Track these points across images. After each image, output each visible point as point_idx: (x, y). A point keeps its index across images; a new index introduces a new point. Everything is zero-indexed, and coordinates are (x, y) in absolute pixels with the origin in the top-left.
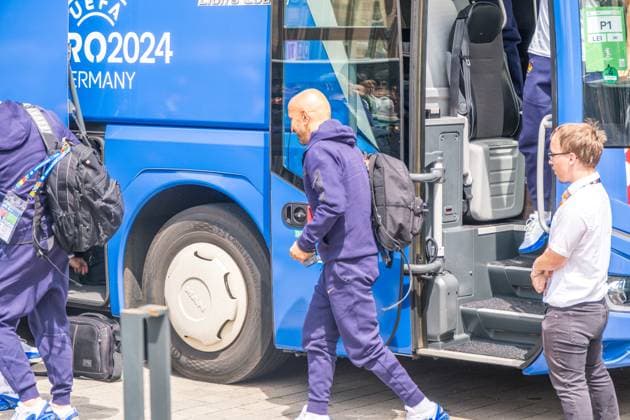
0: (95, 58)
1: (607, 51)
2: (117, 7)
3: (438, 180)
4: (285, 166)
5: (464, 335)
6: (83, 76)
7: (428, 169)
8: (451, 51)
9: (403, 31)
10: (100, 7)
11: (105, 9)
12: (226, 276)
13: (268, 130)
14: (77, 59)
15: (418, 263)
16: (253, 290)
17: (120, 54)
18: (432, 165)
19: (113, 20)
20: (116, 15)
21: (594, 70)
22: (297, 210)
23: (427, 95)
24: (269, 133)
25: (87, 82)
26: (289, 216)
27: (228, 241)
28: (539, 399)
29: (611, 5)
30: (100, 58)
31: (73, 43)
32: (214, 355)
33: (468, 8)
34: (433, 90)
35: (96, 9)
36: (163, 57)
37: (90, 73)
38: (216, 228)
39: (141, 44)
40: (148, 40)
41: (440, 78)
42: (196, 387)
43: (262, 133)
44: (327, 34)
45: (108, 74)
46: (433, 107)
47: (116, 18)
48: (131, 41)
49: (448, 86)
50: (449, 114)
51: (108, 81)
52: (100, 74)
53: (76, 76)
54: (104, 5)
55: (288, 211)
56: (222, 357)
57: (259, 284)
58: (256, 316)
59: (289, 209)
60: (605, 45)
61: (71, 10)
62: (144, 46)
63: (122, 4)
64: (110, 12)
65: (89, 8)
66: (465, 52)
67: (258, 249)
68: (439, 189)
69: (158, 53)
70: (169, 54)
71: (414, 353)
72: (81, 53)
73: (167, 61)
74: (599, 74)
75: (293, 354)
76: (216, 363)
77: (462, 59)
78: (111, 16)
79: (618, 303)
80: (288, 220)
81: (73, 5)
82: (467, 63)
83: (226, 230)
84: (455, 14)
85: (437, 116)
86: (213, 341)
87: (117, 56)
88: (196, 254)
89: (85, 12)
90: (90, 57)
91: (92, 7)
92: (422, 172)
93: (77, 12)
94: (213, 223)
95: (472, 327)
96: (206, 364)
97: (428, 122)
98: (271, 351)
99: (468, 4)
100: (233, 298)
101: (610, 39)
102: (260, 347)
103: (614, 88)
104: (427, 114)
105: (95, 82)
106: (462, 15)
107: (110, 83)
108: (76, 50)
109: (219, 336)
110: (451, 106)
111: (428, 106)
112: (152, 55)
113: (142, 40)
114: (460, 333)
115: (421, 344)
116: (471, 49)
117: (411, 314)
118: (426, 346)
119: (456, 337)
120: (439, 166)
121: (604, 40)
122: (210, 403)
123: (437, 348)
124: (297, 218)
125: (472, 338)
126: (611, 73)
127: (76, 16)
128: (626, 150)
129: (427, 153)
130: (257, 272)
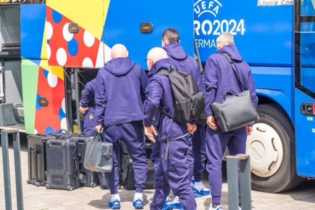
0: (207, 33)
2: (217, 7)
4: (302, 85)
6: (201, 42)
10: (209, 8)
11: (212, 9)
12: (273, 139)
13: (293, 67)
14: (198, 34)
16: (286, 146)
17: (219, 31)
19: (216, 14)
20: (217, 12)
22: (308, 107)
24: (294, 68)
25: (203, 45)
26: (304, 110)
27: (274, 122)
30: (209, 33)
31: (196, 26)
32: (267, 179)
35: (207, 9)
36: (241, 32)
37: (205, 41)
38: (267, 116)
39: (229, 25)
40: (233, 23)
42: (258, 194)
43: (290, 68)
45: (213, 40)
47: (217, 13)
48: (225, 24)
51: (213, 44)
52: (209, 41)
53: (197, 42)
54: (211, 7)
55: (304, 107)
56: (271, 180)
57: (289, 143)
58: (288, 159)
59: (304, 106)
61: (195, 9)
62: (231, 26)
63: (219, 6)
64: (214, 10)
65: (203, 8)
67: (289, 126)
69: (238, 30)
70: (243, 30)
72: (200, 31)
73: (242, 34)
75: (307, 178)
76: (268, 183)
78: (215, 12)
80: (304, 112)
81: (196, 7)
83: (272, 117)
86: (266, 172)
87: (217, 32)
88: (257, 129)
89: (202, 10)
90: (204, 32)
91: (205, 8)
93: (198, 11)
94: (266, 114)
96: (263, 183)
98: (295, 177)
100: (276, 150)
102: (289, 175)
105: (207, 45)
107: (214, 45)
108: (197, 29)
109: (269, 169)
112: (235, 31)
113: (230, 24)
122: (265, 203)
124: (308, 110)
127: (197, 13)
130: (288, 138)
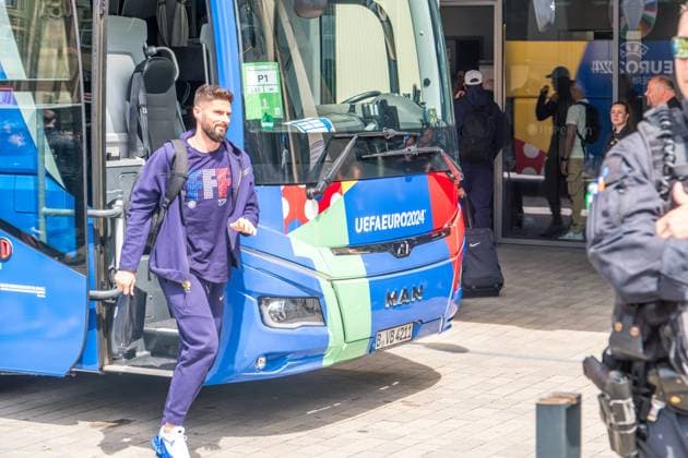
1: (265, 100)
3: (118, 216)
5: (145, 353)
7: (109, 206)
8: (128, 100)
9: (85, 82)
15: (102, 289)
18: (113, 202)
21: (253, 118)
23: (108, 140)
28: (213, 408)
29: (267, 61)
33: (144, 63)
34: (113, 136)
41: (119, 125)
44: (18, 86)
46: (114, 151)
49: (126, 131)
50: (128, 155)
60: (263, 96)
66: (142, 102)
68: (120, 223)
71: (101, 369)
74: (258, 122)
77: (139, 108)
79: (279, 321)
82: (144, 111)
84: (133, 67)
85: (118, 158)
92: (104, 209)
95: (152, 346)
97: (109, 164)
99: (144, 59)
101: (267, 91)
103: (271, 134)
104: (109, 157)
106: (139, 69)
110: (130, 150)
111: (108, 150)
114: (142, 350)
115: (107, 361)
116: (148, 99)
117: (97, 334)
118: (111, 363)
119: (138, 354)
120: (119, 203)
121: (262, 91)
123: (122, 364)
125: (152, 355)
126: (268, 121)
128: (282, 187)
129: (108, 192)
